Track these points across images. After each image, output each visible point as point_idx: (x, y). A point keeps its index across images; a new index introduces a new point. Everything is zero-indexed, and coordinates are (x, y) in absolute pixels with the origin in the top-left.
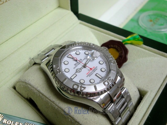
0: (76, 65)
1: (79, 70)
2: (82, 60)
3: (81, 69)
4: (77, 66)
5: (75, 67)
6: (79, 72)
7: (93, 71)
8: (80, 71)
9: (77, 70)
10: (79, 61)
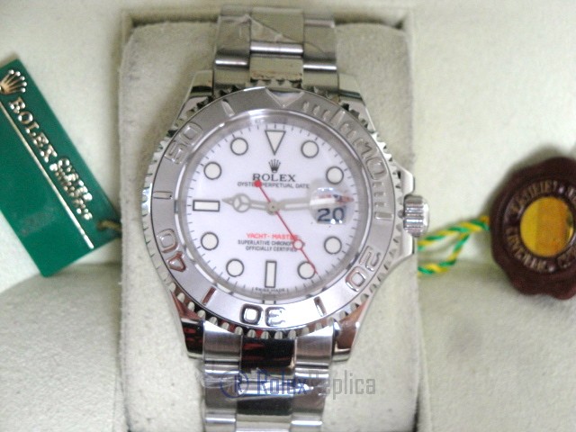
1: (241, 203)
3: (253, 205)
5: (246, 184)
6: (237, 210)
7: (278, 243)
8: (243, 208)
9: (239, 196)
10: (279, 178)
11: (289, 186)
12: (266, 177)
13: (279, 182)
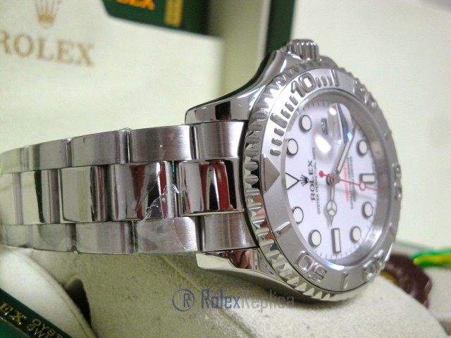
0: (315, 197)
1: (332, 209)
2: (312, 164)
3: (332, 198)
4: (317, 196)
6: (336, 212)
8: (334, 207)
9: (327, 211)
10: (311, 176)
11: (315, 167)
12: (312, 188)
13: (314, 176)
